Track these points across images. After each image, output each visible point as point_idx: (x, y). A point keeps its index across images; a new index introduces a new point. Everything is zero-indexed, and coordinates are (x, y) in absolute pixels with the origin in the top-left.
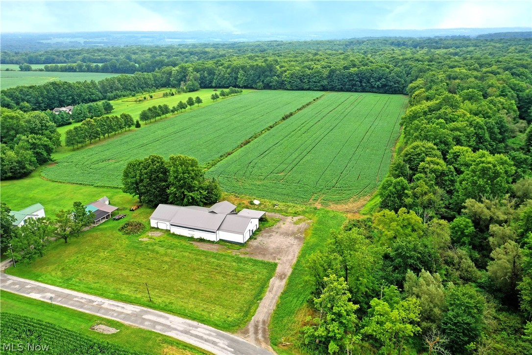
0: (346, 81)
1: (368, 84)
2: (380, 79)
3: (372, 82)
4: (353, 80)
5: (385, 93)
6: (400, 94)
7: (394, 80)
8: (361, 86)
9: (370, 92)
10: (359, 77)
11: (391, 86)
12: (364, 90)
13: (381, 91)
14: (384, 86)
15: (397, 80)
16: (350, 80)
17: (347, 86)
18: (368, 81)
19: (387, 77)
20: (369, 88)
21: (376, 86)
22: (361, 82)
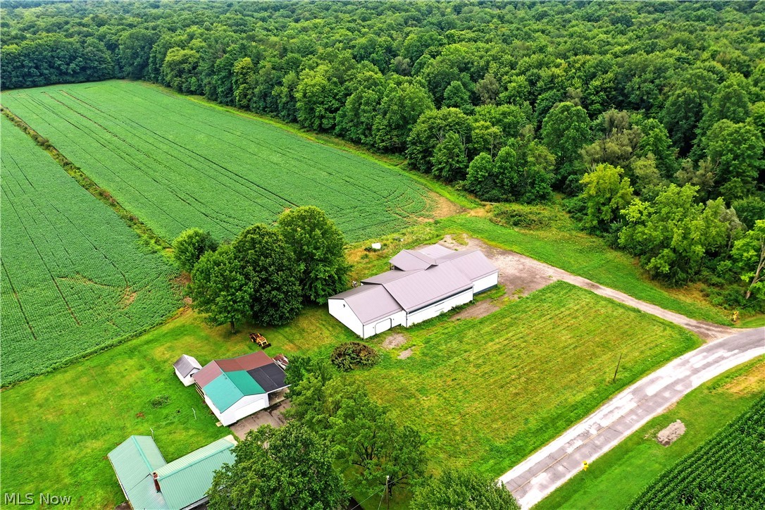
0: (9, 69)
1: (52, 70)
2: (72, 58)
3: (60, 65)
4: (23, 66)
5: (88, 81)
6: (111, 78)
7: (97, 57)
8: (41, 74)
9: (59, 83)
10: (31, 60)
11: (96, 67)
12: (49, 83)
13: (80, 79)
14: (83, 69)
15: (101, 58)
16: (16, 68)
17: (14, 80)
18: (51, 66)
19: (83, 55)
20: (56, 76)
21: (70, 71)
22: (37, 67)
